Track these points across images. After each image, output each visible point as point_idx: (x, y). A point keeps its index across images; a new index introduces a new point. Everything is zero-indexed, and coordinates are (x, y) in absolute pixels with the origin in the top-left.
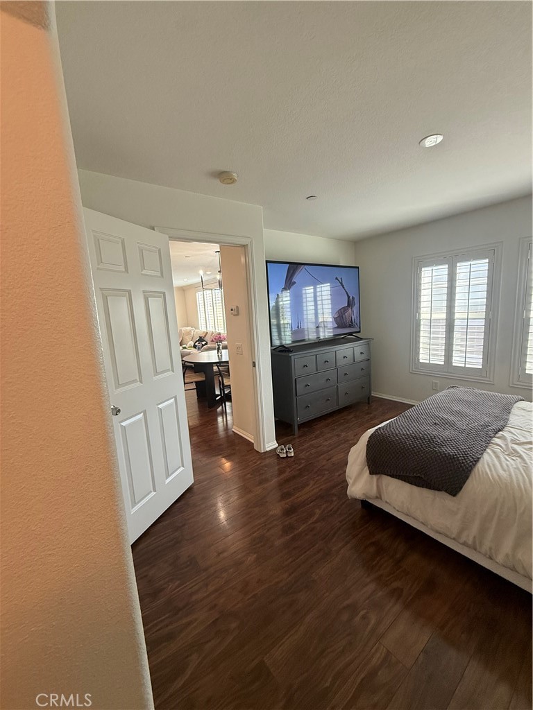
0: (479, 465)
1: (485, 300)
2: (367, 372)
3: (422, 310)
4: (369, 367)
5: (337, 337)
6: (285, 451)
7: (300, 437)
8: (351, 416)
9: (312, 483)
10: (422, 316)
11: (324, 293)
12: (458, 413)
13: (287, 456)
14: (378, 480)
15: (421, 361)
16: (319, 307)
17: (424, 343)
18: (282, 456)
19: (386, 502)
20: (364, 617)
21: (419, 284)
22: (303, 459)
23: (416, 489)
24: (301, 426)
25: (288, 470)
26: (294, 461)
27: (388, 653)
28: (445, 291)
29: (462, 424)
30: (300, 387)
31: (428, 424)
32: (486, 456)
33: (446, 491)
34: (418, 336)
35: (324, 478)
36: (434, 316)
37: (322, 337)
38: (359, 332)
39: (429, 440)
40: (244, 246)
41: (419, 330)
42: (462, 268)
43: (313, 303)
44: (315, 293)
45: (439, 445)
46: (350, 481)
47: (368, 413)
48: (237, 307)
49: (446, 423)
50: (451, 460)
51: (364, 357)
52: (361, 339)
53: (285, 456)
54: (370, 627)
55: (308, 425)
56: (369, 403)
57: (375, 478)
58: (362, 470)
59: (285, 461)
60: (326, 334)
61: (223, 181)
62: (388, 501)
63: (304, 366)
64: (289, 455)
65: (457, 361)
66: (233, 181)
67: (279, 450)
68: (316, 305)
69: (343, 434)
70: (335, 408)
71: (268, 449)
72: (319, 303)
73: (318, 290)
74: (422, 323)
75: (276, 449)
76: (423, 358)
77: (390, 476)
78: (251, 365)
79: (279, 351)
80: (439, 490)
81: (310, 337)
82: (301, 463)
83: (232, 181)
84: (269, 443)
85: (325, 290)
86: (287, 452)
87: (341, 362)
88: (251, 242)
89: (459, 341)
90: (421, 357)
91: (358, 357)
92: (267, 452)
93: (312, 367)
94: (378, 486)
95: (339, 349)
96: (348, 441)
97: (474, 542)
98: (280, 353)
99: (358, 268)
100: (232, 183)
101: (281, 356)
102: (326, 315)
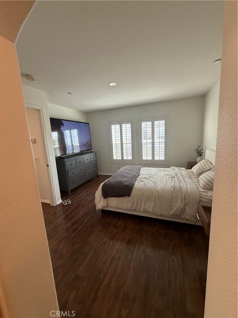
0: (134, 186)
1: (131, 146)
2: (96, 165)
3: (113, 140)
4: (96, 163)
5: (82, 152)
6: (67, 202)
7: (71, 196)
8: (92, 183)
9: (81, 211)
10: (113, 143)
11: (75, 133)
12: (128, 173)
13: (68, 204)
14: (107, 200)
15: (114, 159)
16: (73, 139)
17: (115, 152)
18: (65, 205)
19: (110, 207)
20: (108, 244)
21: (111, 131)
22: (75, 203)
23: (119, 198)
24: (72, 191)
25: (70, 209)
26: (72, 205)
27: (117, 249)
28: (119, 134)
29: (129, 176)
30: (70, 174)
31: (120, 178)
32: (136, 183)
33: (127, 196)
34: (112, 150)
35: (86, 207)
36: (117, 142)
37: (75, 152)
38: (91, 149)
39: (121, 182)
40: (38, 110)
41: (113, 148)
42: (124, 126)
43: (70, 138)
44: (70, 133)
45: (124, 183)
46: (97, 204)
47: (98, 181)
48: (35, 139)
49: (125, 177)
50: (127, 186)
51: (94, 159)
52: (93, 152)
53: (67, 204)
54: (111, 245)
55: (74, 190)
56: (98, 177)
57: (105, 199)
58: (101, 198)
59: (67, 206)
60: (77, 151)
61: (28, 79)
62: (111, 206)
63: (71, 165)
64: (69, 204)
65: (125, 158)
66: (34, 80)
67: (64, 202)
68: (71, 139)
69: (90, 190)
70: (85, 181)
71: (58, 204)
72: (73, 137)
73: (72, 132)
74: (113, 145)
75: (62, 202)
76: (115, 158)
77: (111, 197)
78: (46, 166)
79: (58, 159)
80: (125, 196)
81: (70, 153)
82: (75, 205)
83: (32, 80)
84: (58, 201)
85: (75, 132)
86: (68, 202)
87: (86, 162)
88: (42, 108)
89: (125, 151)
90: (114, 158)
91: (92, 160)
92: (58, 205)
93: (74, 165)
94: (107, 202)
95: (84, 156)
96: (92, 192)
97: (135, 209)
98: (59, 160)
99: (89, 123)
100: (33, 80)
101: (60, 161)
102: (76, 143)
